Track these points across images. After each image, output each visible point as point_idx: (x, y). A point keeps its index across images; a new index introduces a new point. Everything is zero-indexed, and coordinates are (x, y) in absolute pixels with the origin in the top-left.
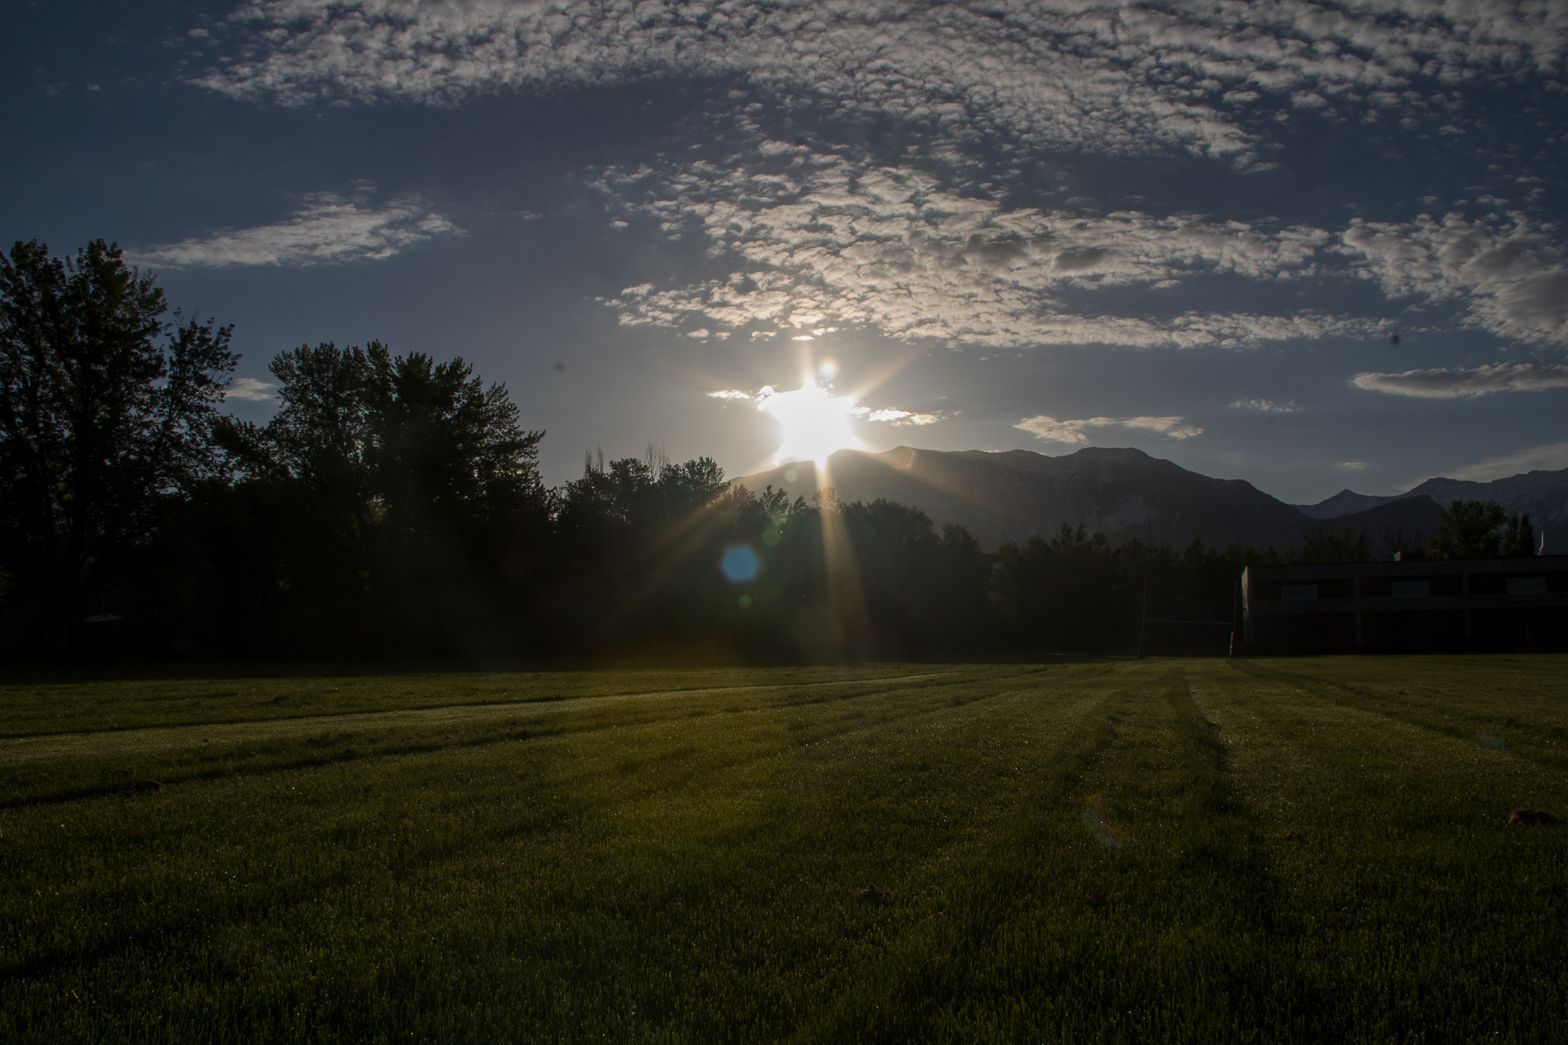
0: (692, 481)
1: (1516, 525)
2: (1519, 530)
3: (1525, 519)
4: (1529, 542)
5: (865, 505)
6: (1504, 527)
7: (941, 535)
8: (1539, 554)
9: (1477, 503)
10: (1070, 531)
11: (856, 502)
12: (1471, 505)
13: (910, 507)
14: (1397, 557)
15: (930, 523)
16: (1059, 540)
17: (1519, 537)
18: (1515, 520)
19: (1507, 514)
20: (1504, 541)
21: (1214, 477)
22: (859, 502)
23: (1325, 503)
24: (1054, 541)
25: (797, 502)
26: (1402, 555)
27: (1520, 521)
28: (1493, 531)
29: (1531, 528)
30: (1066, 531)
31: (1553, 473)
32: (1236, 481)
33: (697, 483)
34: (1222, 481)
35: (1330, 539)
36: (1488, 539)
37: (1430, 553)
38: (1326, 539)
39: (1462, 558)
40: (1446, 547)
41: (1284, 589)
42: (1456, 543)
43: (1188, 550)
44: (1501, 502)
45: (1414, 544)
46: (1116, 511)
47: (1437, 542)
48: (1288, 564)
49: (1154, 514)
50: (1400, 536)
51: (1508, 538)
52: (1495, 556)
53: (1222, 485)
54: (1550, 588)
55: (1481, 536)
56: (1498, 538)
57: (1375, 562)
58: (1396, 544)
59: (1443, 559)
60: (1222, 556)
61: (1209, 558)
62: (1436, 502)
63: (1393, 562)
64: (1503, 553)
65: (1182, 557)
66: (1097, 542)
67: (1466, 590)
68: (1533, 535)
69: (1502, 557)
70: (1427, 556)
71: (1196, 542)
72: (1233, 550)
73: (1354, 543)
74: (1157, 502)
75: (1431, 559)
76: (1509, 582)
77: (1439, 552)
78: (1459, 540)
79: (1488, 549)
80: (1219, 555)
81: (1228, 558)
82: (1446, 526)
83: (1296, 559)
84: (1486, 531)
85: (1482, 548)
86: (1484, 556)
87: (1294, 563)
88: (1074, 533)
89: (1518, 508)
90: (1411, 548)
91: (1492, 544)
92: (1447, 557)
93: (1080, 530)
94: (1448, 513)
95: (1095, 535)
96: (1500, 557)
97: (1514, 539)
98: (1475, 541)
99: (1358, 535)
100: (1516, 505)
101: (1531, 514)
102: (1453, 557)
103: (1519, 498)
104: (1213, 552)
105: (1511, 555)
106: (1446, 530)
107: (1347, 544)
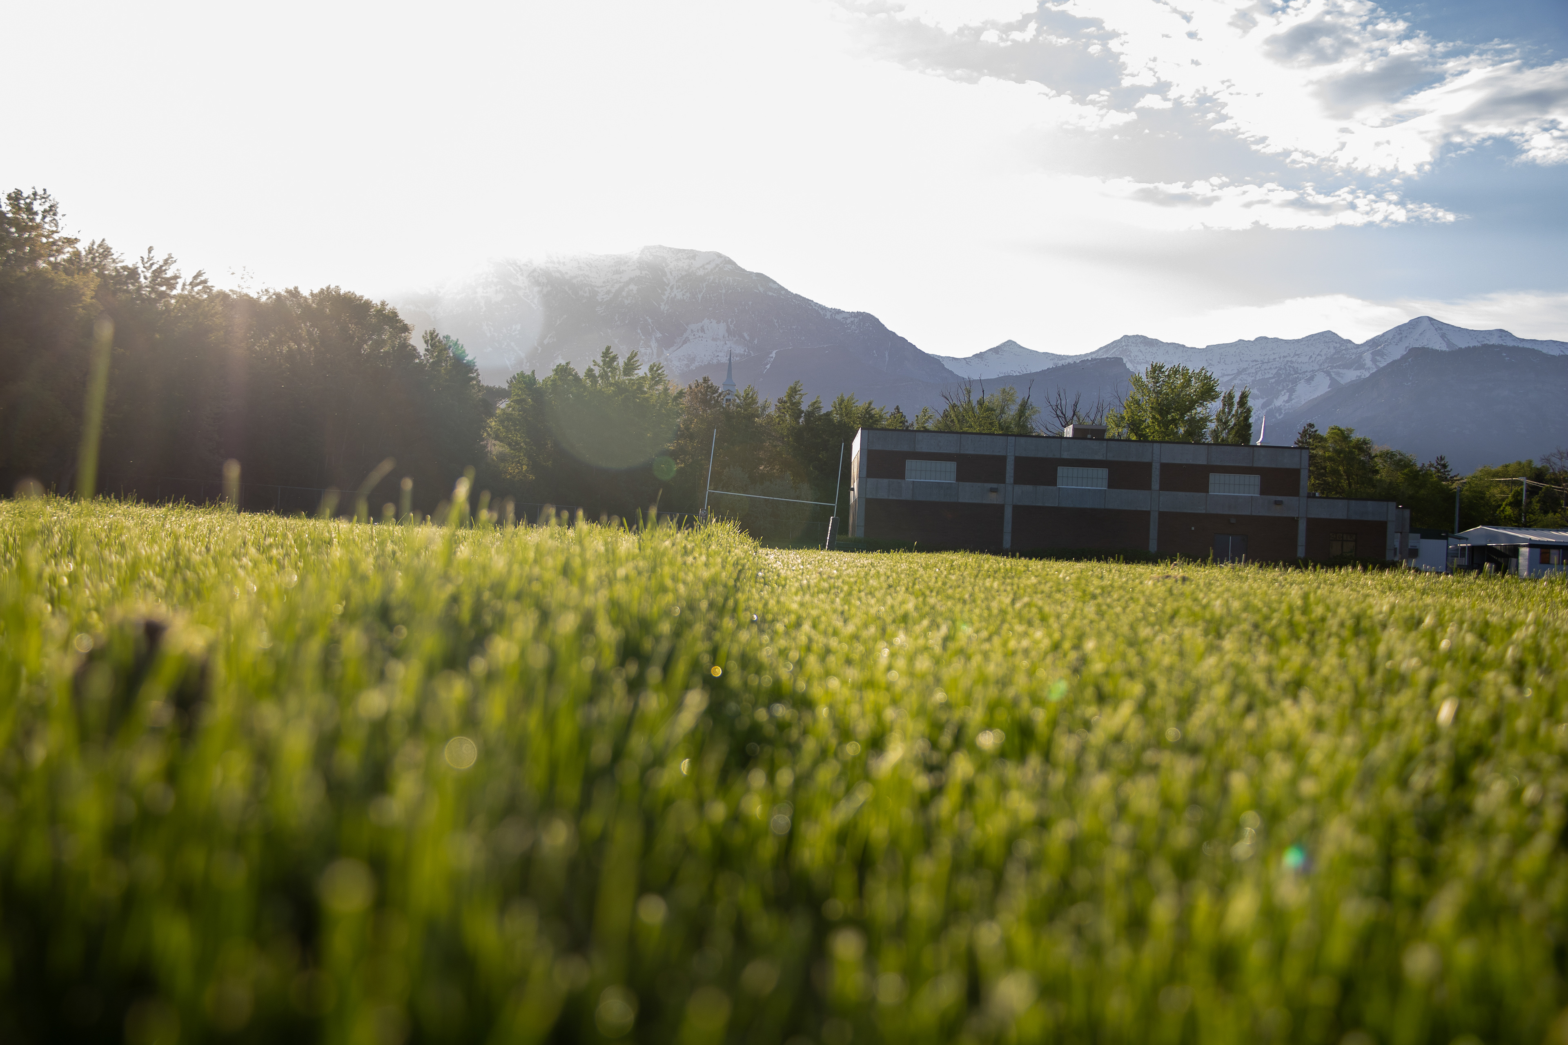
0: (14, 222)
1: (1231, 405)
2: (1234, 412)
3: (1244, 397)
4: (1244, 429)
5: (305, 292)
6: (1215, 406)
7: (421, 348)
8: (1258, 443)
9: (1185, 370)
10: (614, 358)
11: (291, 288)
12: (1176, 372)
13: (376, 301)
14: (1069, 432)
15: (405, 329)
16: (597, 371)
17: (1232, 422)
18: (1230, 397)
19: (1222, 389)
20: (1212, 426)
21: (829, 305)
22: (296, 288)
23: (979, 356)
24: (590, 373)
25: (195, 277)
26: (1074, 430)
27: (1236, 399)
28: (1199, 409)
29: (1249, 411)
30: (609, 358)
31: (1287, 341)
32: (859, 314)
33: (22, 228)
34: (839, 312)
35: (981, 403)
36: (1192, 420)
37: (1113, 431)
38: (974, 403)
39: (1153, 442)
40: (1135, 425)
41: (910, 464)
42: (1149, 421)
43: (781, 401)
44: (1215, 372)
45: (1092, 417)
46: (685, 342)
47: (1123, 418)
48: (918, 431)
49: (739, 350)
50: (1076, 405)
51: (1219, 420)
52: (1197, 443)
53: (838, 317)
54: (1265, 490)
55: (1182, 415)
56: (1205, 420)
57: (1039, 436)
58: (1069, 414)
59: (1129, 440)
60: (828, 414)
61: (809, 415)
62: (1129, 366)
63: (1062, 437)
64: (1210, 440)
65: (772, 411)
66: (653, 378)
67: (1155, 484)
68: (1251, 420)
69: (1208, 444)
70: (1108, 435)
71: (794, 391)
72: (843, 406)
73: (1013, 410)
74: (745, 335)
75: (1112, 439)
76: (1213, 478)
77: (1125, 432)
78: (1154, 417)
79: (1188, 433)
80: (823, 412)
81: (836, 417)
82: (1138, 396)
83: (930, 426)
84: (1190, 409)
85: (1182, 430)
86: (1184, 441)
87: (926, 431)
88: (621, 362)
89: (1237, 382)
90: (1088, 422)
91: (1196, 427)
92: (1134, 438)
93: (630, 359)
94: (1144, 379)
95: (651, 369)
96: (1204, 444)
97: (1226, 422)
98: (1174, 421)
99: (1019, 401)
100: (1234, 378)
101: (1254, 391)
102: (1143, 439)
103: (1239, 373)
104: (815, 406)
105: (1218, 443)
106: (1137, 402)
107: (1003, 412)
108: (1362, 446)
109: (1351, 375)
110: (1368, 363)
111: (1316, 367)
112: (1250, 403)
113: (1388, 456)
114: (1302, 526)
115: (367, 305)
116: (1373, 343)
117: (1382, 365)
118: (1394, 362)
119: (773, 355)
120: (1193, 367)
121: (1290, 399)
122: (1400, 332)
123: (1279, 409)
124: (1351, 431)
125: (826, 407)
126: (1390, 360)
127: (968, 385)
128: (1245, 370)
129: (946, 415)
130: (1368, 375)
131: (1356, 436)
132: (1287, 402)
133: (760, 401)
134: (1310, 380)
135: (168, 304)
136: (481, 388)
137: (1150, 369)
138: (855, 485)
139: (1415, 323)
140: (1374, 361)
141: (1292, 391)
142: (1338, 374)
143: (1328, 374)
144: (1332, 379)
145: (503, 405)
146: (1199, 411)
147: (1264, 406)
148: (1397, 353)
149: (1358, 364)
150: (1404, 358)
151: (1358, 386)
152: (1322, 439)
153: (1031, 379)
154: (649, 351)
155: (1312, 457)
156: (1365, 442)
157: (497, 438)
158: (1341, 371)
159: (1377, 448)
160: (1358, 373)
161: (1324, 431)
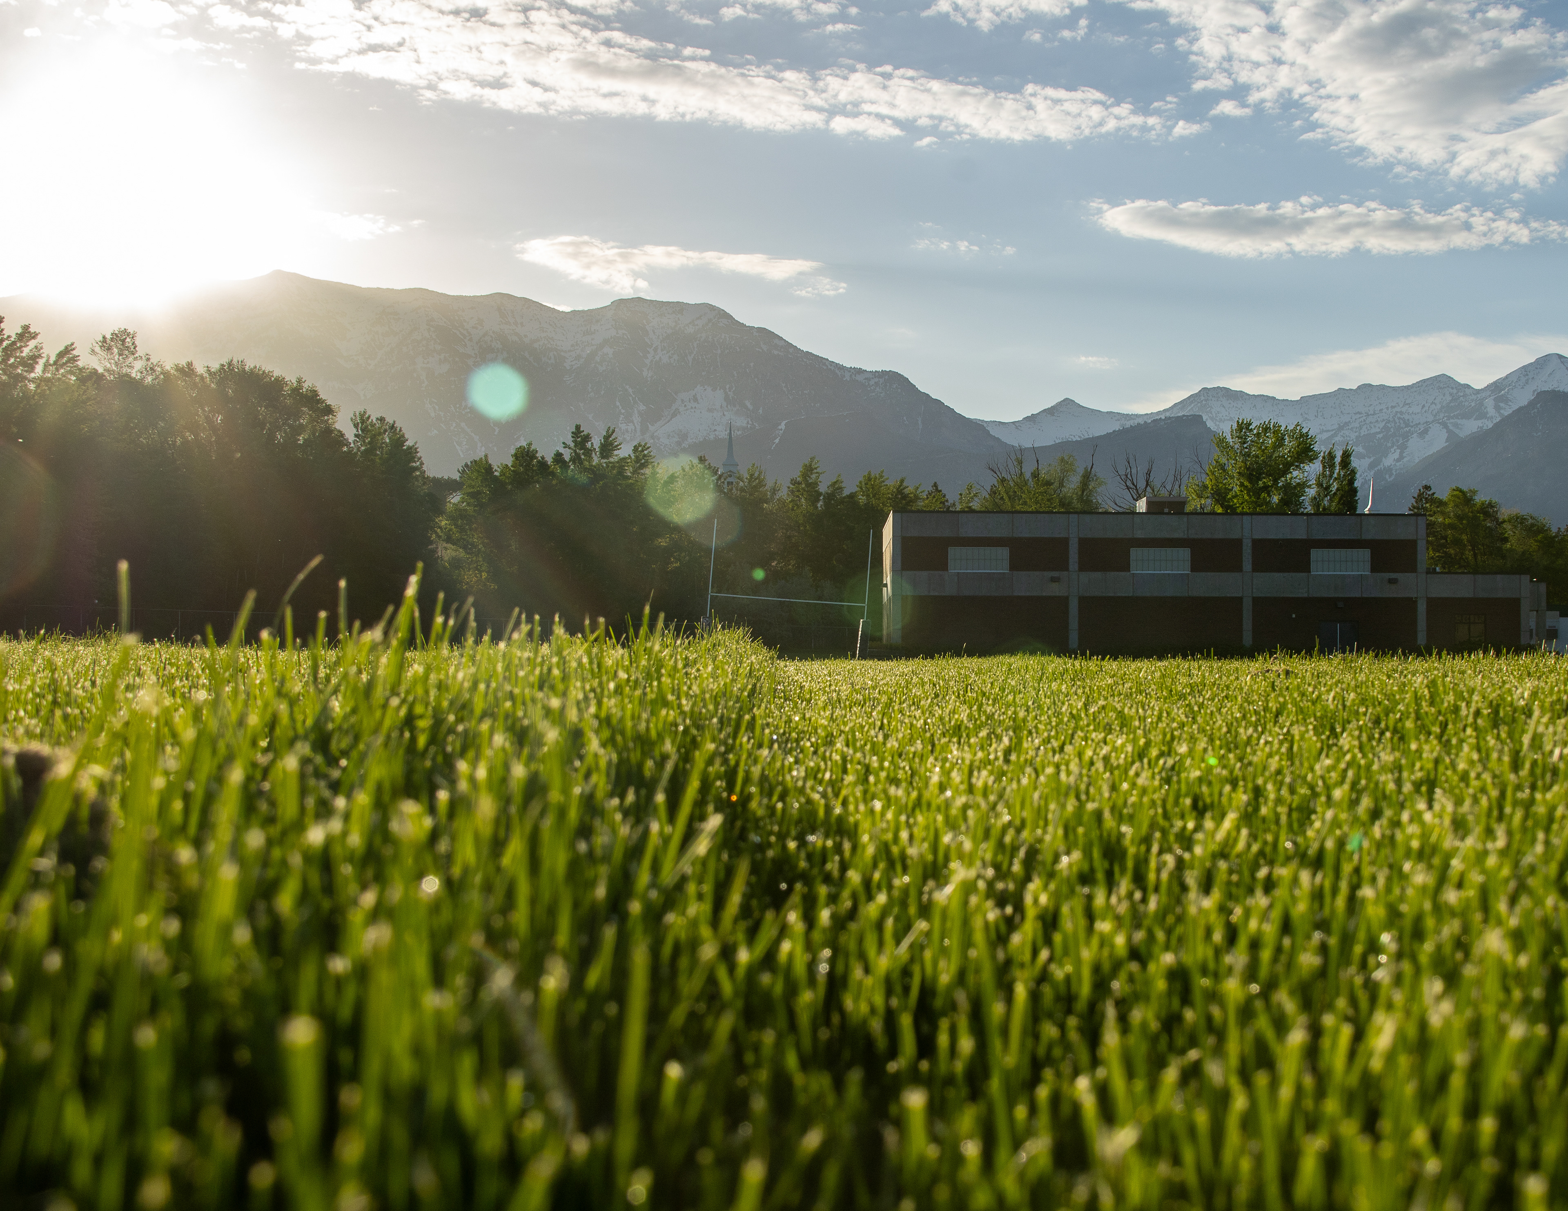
1: (1332, 466)
2: (1335, 475)
3: (1346, 456)
4: (1349, 495)
5: (200, 369)
6: (1313, 469)
7: (350, 434)
8: (1366, 511)
9: (1277, 426)
10: (587, 438)
11: (183, 363)
12: (1266, 429)
13: (291, 378)
14: (1141, 506)
16: (567, 455)
17: (1335, 486)
18: (1331, 456)
19: (1320, 448)
20: (1311, 492)
21: (848, 363)
22: (190, 364)
23: (1031, 419)
24: (558, 457)
25: (61, 355)
26: (1148, 503)
27: (1338, 459)
28: (1295, 473)
29: (1353, 472)
30: (581, 438)
31: (1394, 388)
32: (884, 373)
34: (860, 371)
35: (1035, 475)
36: (1287, 486)
37: (1194, 504)
38: (1028, 475)
39: (1243, 514)
40: (1220, 496)
41: (954, 552)
42: (1237, 489)
43: (794, 482)
44: (1312, 428)
45: (1169, 487)
46: (674, 415)
47: (1205, 487)
48: (962, 512)
49: (741, 422)
50: (1149, 474)
51: (1319, 485)
52: (1295, 513)
53: (860, 378)
54: (1376, 566)
55: (1276, 481)
56: (1303, 485)
57: (1106, 513)
58: (1141, 484)
59: (1213, 513)
60: (852, 496)
61: (829, 497)
62: (1210, 424)
63: (1134, 513)
64: (1309, 509)
65: (783, 493)
66: (638, 460)
67: (1247, 564)
68: (1357, 484)
69: (1307, 514)
70: (1188, 508)
71: (809, 469)
72: (871, 485)
73: (1073, 483)
74: (748, 403)
75: (1194, 513)
76: (1316, 554)
77: (1208, 503)
78: (1242, 485)
79: (1284, 502)
80: (846, 493)
81: (862, 499)
82: (1223, 460)
83: (976, 505)
84: (1285, 472)
85: (1276, 499)
86: (1278, 512)
87: (971, 511)
88: (596, 442)
89: (1338, 439)
90: (1164, 493)
91: (1293, 494)
92: (1220, 510)
93: (606, 438)
94: (1229, 439)
95: (635, 449)
96: (1303, 514)
97: (1328, 488)
98: (1266, 488)
99: (1081, 471)
100: (1335, 435)
101: (1359, 449)
102: (1230, 511)
103: (1341, 428)
104: (836, 487)
105: (1320, 512)
106: (1222, 467)
107: (1061, 485)
108: (1488, 510)
109: (1470, 427)
110: (1491, 411)
111: (1431, 418)
112: (1355, 462)
113: (1518, 520)
114: (1422, 607)
115: (279, 383)
116: (1496, 387)
117: (1507, 412)
118: (1521, 409)
119: (783, 426)
120: (1287, 422)
121: (1401, 457)
122: (1526, 372)
123: (1389, 470)
124: (1474, 492)
125: (849, 488)
126: (1516, 407)
127: (1019, 455)
128: (1347, 424)
129: (993, 493)
130: (1490, 425)
131: (1480, 498)
132: (1398, 460)
133: (770, 484)
134: (1423, 434)
135: (25, 390)
136: (426, 480)
137: (1235, 426)
138: (888, 579)
139: (1544, 361)
140: (1497, 408)
141: (1403, 448)
142: (1456, 425)
143: (1445, 425)
144: (1449, 431)
145: (455, 499)
146: (1296, 475)
147: (1371, 466)
148: (1523, 398)
149: (1479, 412)
150: (1532, 404)
151: (1481, 439)
152: (1441, 503)
153: (1094, 444)
154: (631, 427)
155: (1430, 525)
156: (1491, 505)
157: (449, 540)
158: (1459, 421)
159: (1505, 512)
160: (1479, 423)
161: (1443, 493)
